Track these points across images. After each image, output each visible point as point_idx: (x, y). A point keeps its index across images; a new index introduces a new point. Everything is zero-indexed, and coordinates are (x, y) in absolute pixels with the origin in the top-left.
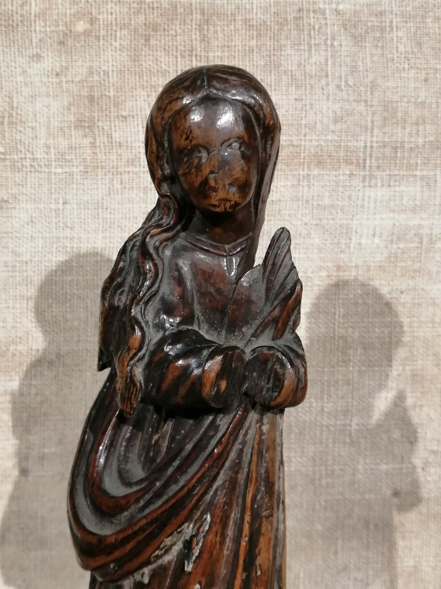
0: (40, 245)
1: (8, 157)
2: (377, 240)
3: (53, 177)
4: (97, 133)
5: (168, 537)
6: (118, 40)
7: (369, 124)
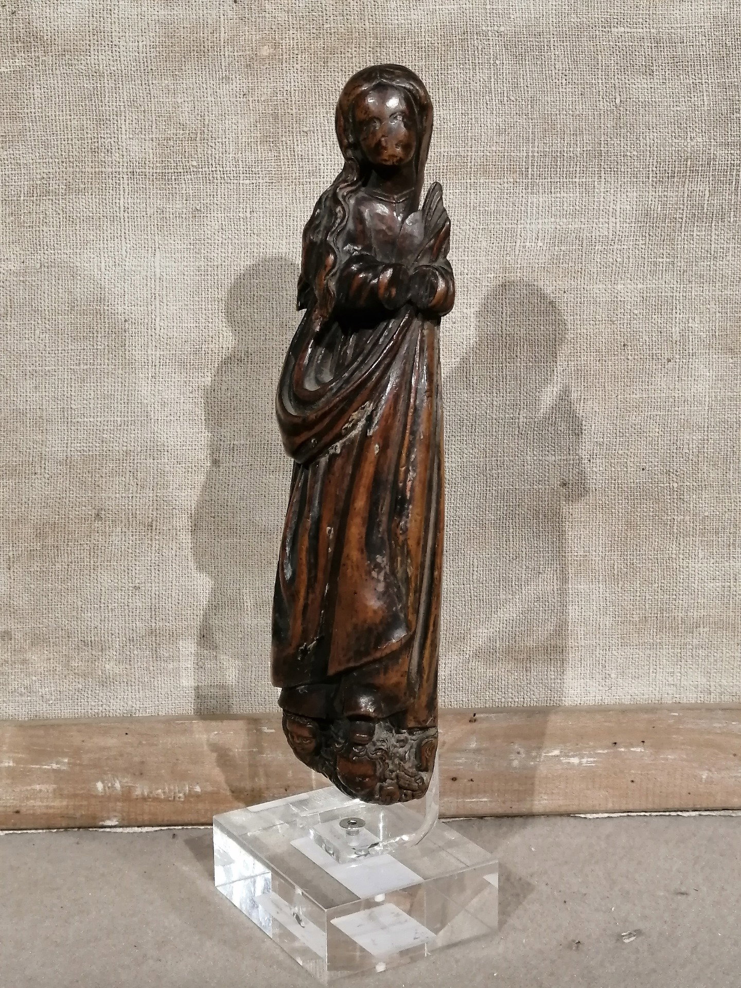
0: (230, 251)
1: (200, 170)
2: (540, 244)
3: (241, 187)
4: (281, 147)
5: (355, 411)
6: (299, 62)
7: (531, 135)
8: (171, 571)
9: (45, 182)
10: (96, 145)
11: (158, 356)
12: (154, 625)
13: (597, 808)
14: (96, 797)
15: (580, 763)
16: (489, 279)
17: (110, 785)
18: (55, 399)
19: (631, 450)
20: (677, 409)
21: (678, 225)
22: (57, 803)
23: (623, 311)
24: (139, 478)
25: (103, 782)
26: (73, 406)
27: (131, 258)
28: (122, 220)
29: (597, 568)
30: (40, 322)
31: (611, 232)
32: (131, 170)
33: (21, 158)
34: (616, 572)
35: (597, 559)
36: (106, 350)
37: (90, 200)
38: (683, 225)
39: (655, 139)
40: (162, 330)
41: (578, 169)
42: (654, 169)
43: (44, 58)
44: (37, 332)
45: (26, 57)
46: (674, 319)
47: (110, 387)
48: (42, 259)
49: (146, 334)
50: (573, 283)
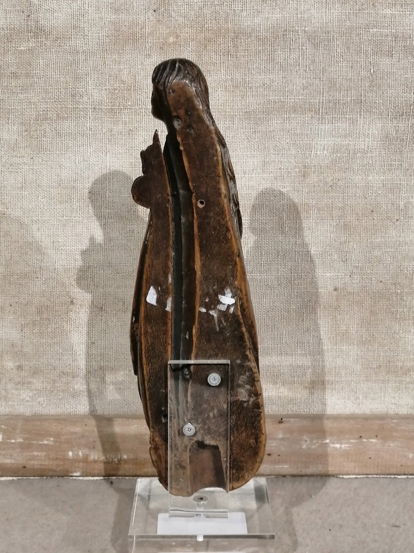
1: (133, 107)
2: (325, 152)
6: (190, 46)
7: (322, 90)
8: (112, 334)
9: (45, 113)
10: (74, 92)
11: (107, 212)
12: (102, 364)
13: (350, 473)
14: (68, 460)
15: (341, 448)
16: (296, 172)
17: (76, 453)
18: (49, 236)
19: (374, 271)
20: (401, 248)
21: (405, 143)
22: (46, 463)
23: (372, 191)
24: (95, 282)
25: (72, 451)
26: (59, 240)
27: (93, 157)
28: (88, 136)
29: (353, 337)
30: (41, 192)
31: (366, 146)
32: (94, 107)
33: (32, 99)
34: (364, 340)
35: (353, 332)
36: (78, 209)
37: (70, 124)
38: (408, 143)
39: (393, 94)
40: (110, 198)
41: (348, 110)
42: (392, 111)
43: (46, 42)
44: (40, 198)
45: (35, 41)
46: (401, 196)
47: (80, 230)
48: (43, 156)
49: (100, 200)
50: (343, 175)
